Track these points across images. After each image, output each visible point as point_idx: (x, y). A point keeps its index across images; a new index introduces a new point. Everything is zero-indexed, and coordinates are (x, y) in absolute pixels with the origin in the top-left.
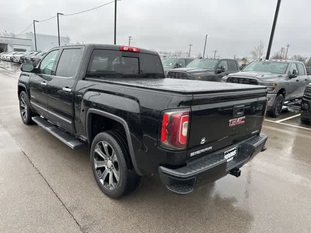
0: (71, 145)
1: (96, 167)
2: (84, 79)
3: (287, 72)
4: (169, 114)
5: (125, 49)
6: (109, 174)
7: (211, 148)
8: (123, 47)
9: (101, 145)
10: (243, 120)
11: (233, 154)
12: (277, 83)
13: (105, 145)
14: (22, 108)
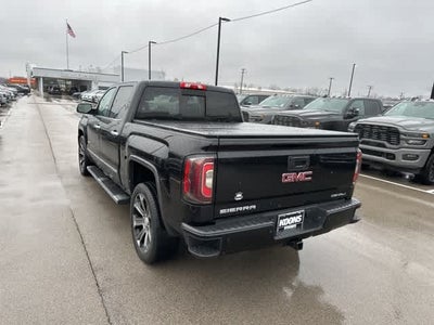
0: (116, 198)
1: (135, 224)
2: (132, 122)
4: (192, 160)
5: (187, 86)
6: (145, 235)
7: (254, 207)
8: (184, 84)
9: (139, 198)
10: (307, 176)
11: (297, 219)
12: (430, 133)
13: (142, 199)
14: (81, 156)
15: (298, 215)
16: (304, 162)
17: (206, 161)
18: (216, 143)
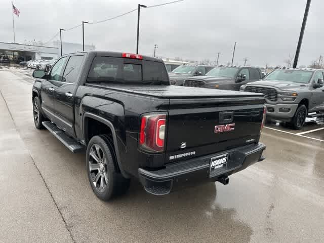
0: (72, 148)
1: (91, 169)
2: (84, 85)
3: (311, 82)
4: (147, 117)
5: (127, 56)
6: (101, 177)
7: (194, 153)
8: (125, 54)
9: (94, 148)
10: (231, 127)
11: (223, 160)
12: (298, 92)
13: (97, 149)
14: (35, 113)
15: (224, 157)
16: (229, 117)
17: (160, 117)
18: (167, 103)
